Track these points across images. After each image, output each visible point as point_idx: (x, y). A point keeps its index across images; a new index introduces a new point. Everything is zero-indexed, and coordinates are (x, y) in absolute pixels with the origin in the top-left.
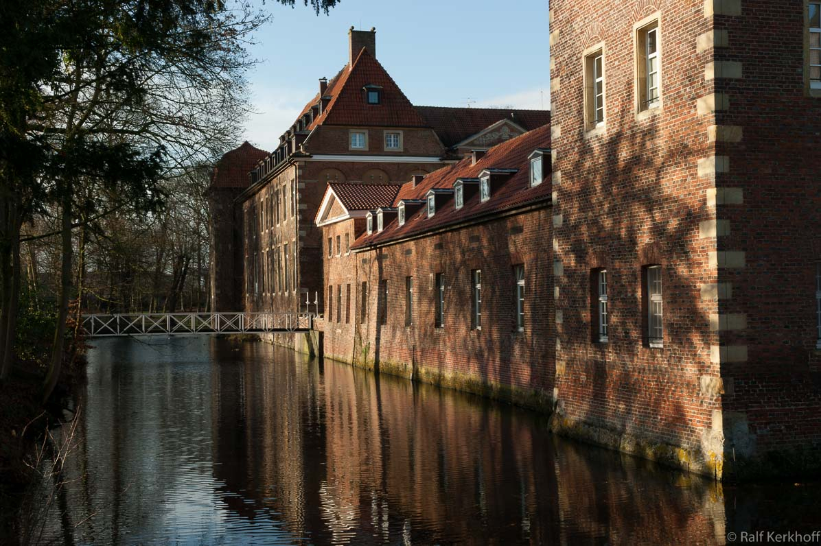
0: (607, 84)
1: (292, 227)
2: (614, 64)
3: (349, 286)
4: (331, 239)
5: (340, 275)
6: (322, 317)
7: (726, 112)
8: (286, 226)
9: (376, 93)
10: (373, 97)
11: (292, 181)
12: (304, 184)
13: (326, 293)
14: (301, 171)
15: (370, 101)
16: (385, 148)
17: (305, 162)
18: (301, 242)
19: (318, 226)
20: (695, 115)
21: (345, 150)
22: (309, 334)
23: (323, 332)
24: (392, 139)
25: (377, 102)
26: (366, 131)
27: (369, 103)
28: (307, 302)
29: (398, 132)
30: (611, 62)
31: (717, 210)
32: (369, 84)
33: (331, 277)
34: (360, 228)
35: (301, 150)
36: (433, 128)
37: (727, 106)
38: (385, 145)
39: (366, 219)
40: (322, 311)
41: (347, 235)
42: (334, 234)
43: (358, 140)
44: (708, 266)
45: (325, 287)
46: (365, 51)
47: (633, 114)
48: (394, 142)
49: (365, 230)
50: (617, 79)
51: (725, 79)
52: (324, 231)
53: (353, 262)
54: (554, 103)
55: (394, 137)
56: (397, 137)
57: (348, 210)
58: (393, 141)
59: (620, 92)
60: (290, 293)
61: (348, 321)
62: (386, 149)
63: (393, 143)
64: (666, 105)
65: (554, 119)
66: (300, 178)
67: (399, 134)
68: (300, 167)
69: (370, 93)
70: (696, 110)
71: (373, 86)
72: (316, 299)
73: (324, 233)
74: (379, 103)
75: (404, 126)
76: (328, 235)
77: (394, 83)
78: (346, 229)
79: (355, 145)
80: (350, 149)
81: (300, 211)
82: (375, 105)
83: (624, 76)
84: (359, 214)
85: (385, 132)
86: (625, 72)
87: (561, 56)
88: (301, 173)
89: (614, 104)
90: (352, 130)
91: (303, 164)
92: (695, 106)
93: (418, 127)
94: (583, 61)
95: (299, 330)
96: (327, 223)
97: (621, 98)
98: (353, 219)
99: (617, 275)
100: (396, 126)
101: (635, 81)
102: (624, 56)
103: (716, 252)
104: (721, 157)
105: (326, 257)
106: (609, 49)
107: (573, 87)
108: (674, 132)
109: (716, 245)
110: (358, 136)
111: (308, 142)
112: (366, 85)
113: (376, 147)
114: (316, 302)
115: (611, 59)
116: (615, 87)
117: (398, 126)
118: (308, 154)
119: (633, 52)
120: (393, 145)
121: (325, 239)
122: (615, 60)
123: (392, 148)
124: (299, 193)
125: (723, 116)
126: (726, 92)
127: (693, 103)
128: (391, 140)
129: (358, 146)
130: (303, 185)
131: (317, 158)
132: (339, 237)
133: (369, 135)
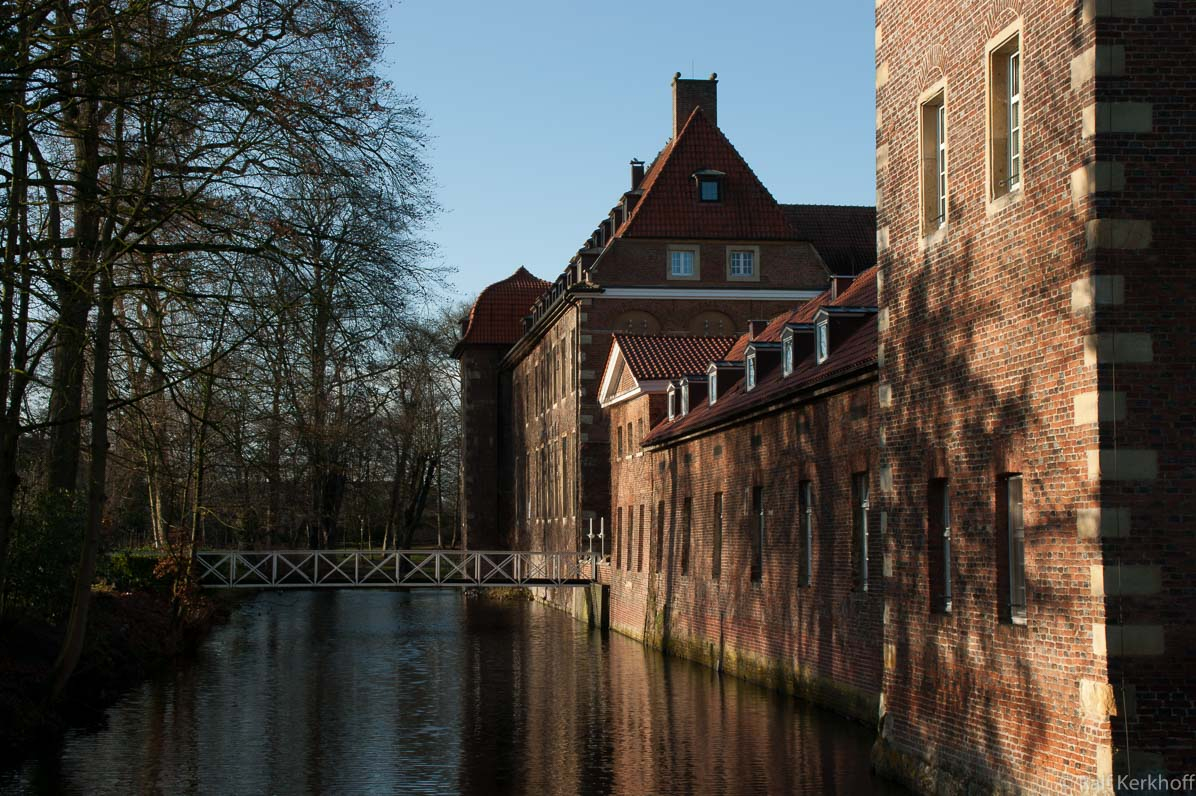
0: (950, 152)
1: (572, 408)
2: (959, 117)
3: (642, 507)
4: (620, 428)
5: (631, 490)
6: (608, 560)
7: (1117, 194)
8: (564, 406)
9: (715, 184)
10: (710, 191)
11: (573, 331)
12: (590, 337)
13: (615, 519)
14: (586, 314)
15: (704, 198)
16: (728, 276)
17: (593, 299)
18: (584, 434)
19: (603, 406)
20: (1067, 201)
21: (660, 279)
22: (589, 589)
23: (609, 587)
24: (742, 260)
25: (715, 197)
26: (697, 248)
27: (702, 201)
28: (591, 535)
29: (751, 248)
30: (955, 113)
31: (1099, 373)
32: (704, 169)
33: (621, 494)
34: (657, 412)
35: (587, 280)
36: (812, 241)
37: (1120, 184)
38: (728, 271)
39: (667, 395)
40: (608, 551)
41: (640, 421)
42: (624, 421)
43: (683, 263)
44: (1086, 476)
45: (613, 510)
46: (698, 113)
47: (984, 203)
48: (745, 264)
49: (666, 415)
50: (964, 143)
51: (1116, 136)
52: (612, 415)
53: (647, 468)
54: (881, 189)
55: (745, 258)
56: (750, 258)
57: (639, 380)
58: (742, 263)
59: (967, 164)
60: (569, 519)
61: (640, 569)
62: (730, 278)
63: (742, 267)
64: (1029, 185)
65: (880, 217)
66: (583, 326)
67: (753, 252)
68: (584, 309)
69: (704, 184)
70: (1069, 193)
71: (709, 172)
72: (602, 530)
73: (612, 418)
74: (719, 201)
75: (761, 239)
76: (618, 422)
77: (745, 166)
78: (639, 412)
79: (679, 270)
80: (669, 278)
81: (583, 381)
82: (712, 204)
83: (972, 137)
84: (655, 386)
85: (729, 249)
86: (974, 130)
87: (891, 106)
88: (585, 319)
89: (958, 187)
90: (672, 247)
91: (589, 303)
92: (1068, 186)
93: (785, 240)
94: (918, 112)
95: (578, 582)
96: (614, 402)
97: (968, 176)
98: (647, 396)
99: (963, 491)
100: (746, 239)
101: (987, 144)
102: (972, 101)
103: (1098, 451)
104: (1109, 277)
105: (615, 458)
106: (953, 91)
107: (905, 160)
108: (1039, 234)
109: (1098, 436)
110: (682, 255)
111: (598, 267)
112: (698, 170)
113: (712, 274)
114: (601, 535)
115: (955, 107)
116: (960, 157)
117: (752, 239)
118: (596, 286)
119: (984, 93)
120: (742, 271)
121: (614, 428)
122: (960, 109)
123: (741, 275)
124: (582, 350)
125: (1113, 203)
126: (1118, 159)
127: (1065, 181)
128: (738, 262)
129: (682, 273)
130: (589, 339)
131: (612, 293)
132: (630, 425)
133: (702, 254)
